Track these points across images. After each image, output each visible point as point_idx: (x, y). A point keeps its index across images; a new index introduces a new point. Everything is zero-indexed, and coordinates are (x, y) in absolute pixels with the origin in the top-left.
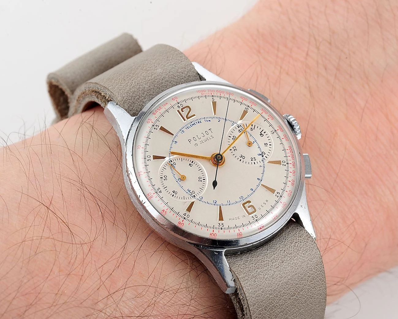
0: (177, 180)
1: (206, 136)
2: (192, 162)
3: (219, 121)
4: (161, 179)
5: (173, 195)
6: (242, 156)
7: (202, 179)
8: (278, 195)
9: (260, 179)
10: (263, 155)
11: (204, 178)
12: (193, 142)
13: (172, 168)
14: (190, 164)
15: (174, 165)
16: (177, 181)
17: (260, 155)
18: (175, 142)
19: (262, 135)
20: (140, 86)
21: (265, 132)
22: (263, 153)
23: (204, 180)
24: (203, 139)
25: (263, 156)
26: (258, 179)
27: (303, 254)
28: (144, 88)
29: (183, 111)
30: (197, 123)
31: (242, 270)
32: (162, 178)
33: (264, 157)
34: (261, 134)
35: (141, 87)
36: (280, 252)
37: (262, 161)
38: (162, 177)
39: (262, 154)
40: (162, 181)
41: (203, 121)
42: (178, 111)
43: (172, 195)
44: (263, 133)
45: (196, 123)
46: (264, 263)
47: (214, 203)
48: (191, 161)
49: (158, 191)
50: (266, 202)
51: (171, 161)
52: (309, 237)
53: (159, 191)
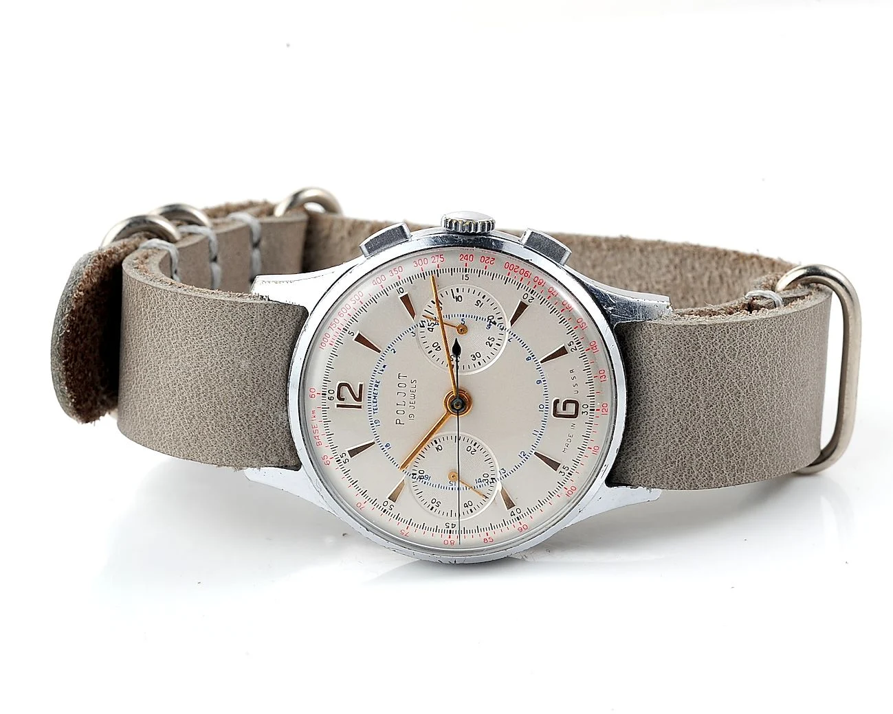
0: (451, 487)
1: (407, 390)
2: (436, 443)
3: (395, 352)
4: (434, 510)
5: (471, 510)
6: (474, 357)
7: (473, 447)
8: (573, 346)
9: (531, 356)
10: (493, 321)
11: (473, 443)
12: (403, 418)
13: (427, 481)
14: (437, 449)
15: (424, 475)
16: (451, 489)
17: (490, 325)
18: (386, 446)
19: (460, 298)
20: (253, 415)
21: (458, 289)
22: (490, 318)
23: (477, 445)
24: (407, 399)
25: (495, 323)
26: (528, 359)
27: (679, 358)
28: (261, 411)
29: (343, 399)
30: (376, 388)
31: (644, 471)
32: (433, 507)
33: (498, 322)
34: (457, 299)
35: (256, 415)
36: (654, 391)
37: (502, 329)
38: (430, 507)
39: (491, 322)
40: (437, 511)
41: (377, 377)
42: (338, 406)
43: (469, 512)
44: (456, 294)
45: (375, 392)
46: (655, 429)
47: (524, 458)
48: (434, 443)
49: (450, 528)
50: (572, 375)
51: (413, 474)
52: (660, 329)
53: (450, 526)
